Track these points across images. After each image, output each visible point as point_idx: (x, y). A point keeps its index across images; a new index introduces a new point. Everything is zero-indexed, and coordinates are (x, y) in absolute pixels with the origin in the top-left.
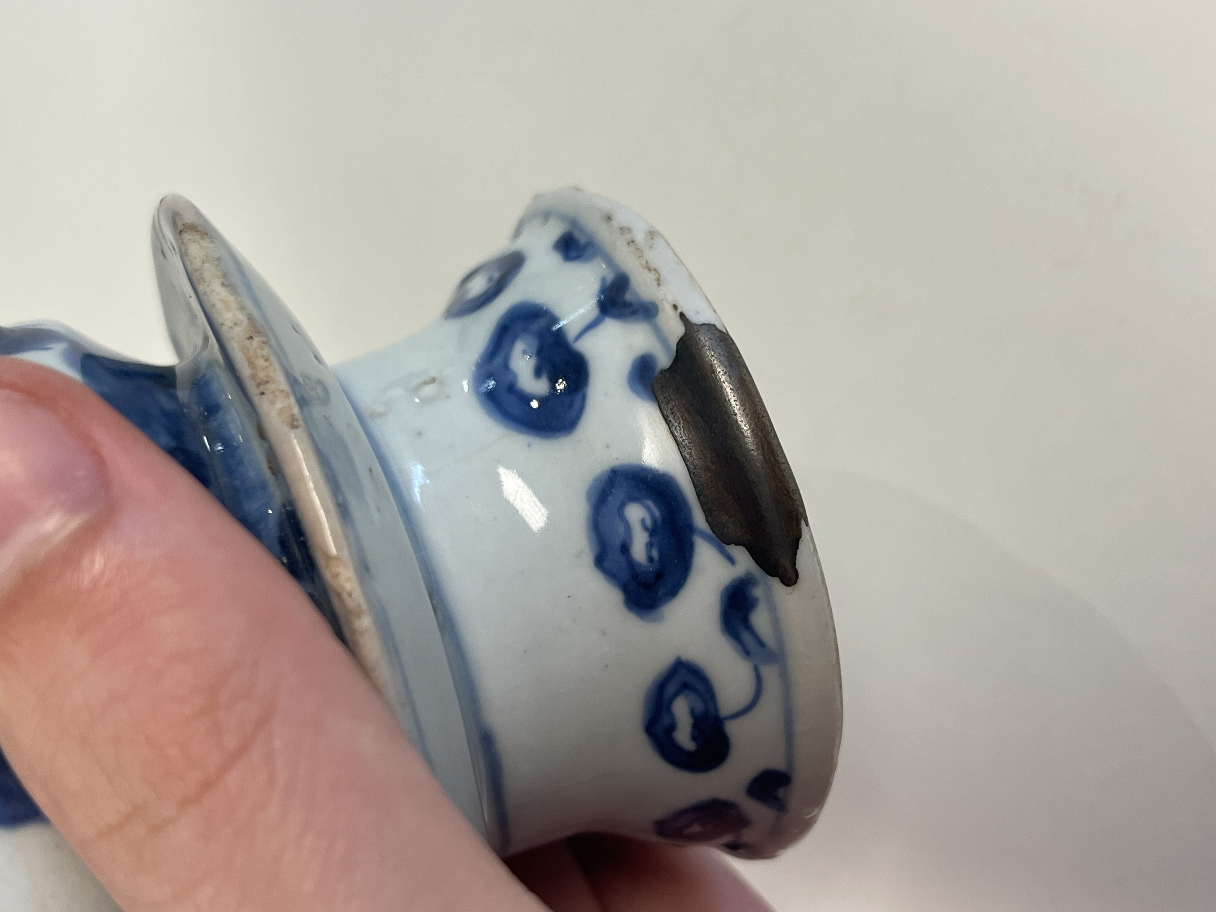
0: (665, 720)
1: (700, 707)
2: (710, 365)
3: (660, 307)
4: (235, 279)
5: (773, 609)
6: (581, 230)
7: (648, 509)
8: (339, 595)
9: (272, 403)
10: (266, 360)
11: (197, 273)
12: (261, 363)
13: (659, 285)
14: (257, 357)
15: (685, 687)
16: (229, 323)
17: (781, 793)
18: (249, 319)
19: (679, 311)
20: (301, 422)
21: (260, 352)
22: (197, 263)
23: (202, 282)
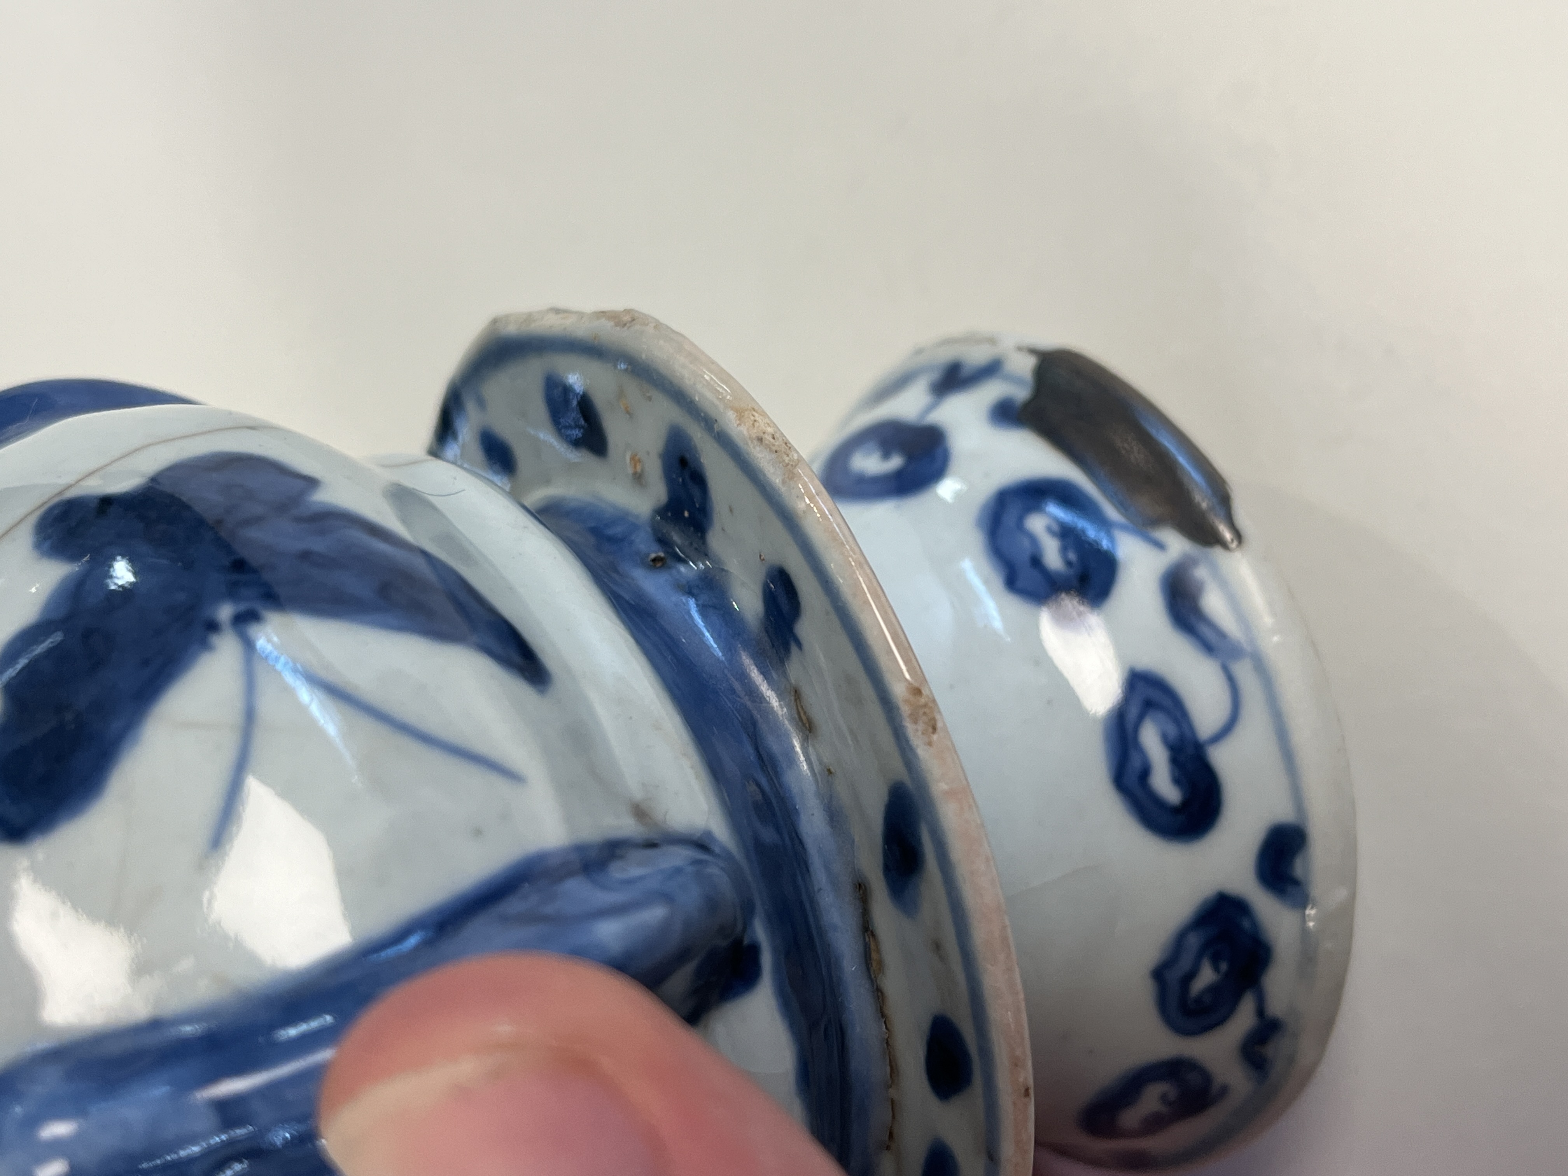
0: (1135, 763)
1: (1172, 731)
3: (1003, 359)
5: (1224, 584)
7: (1050, 515)
13: (995, 345)
15: (1149, 706)
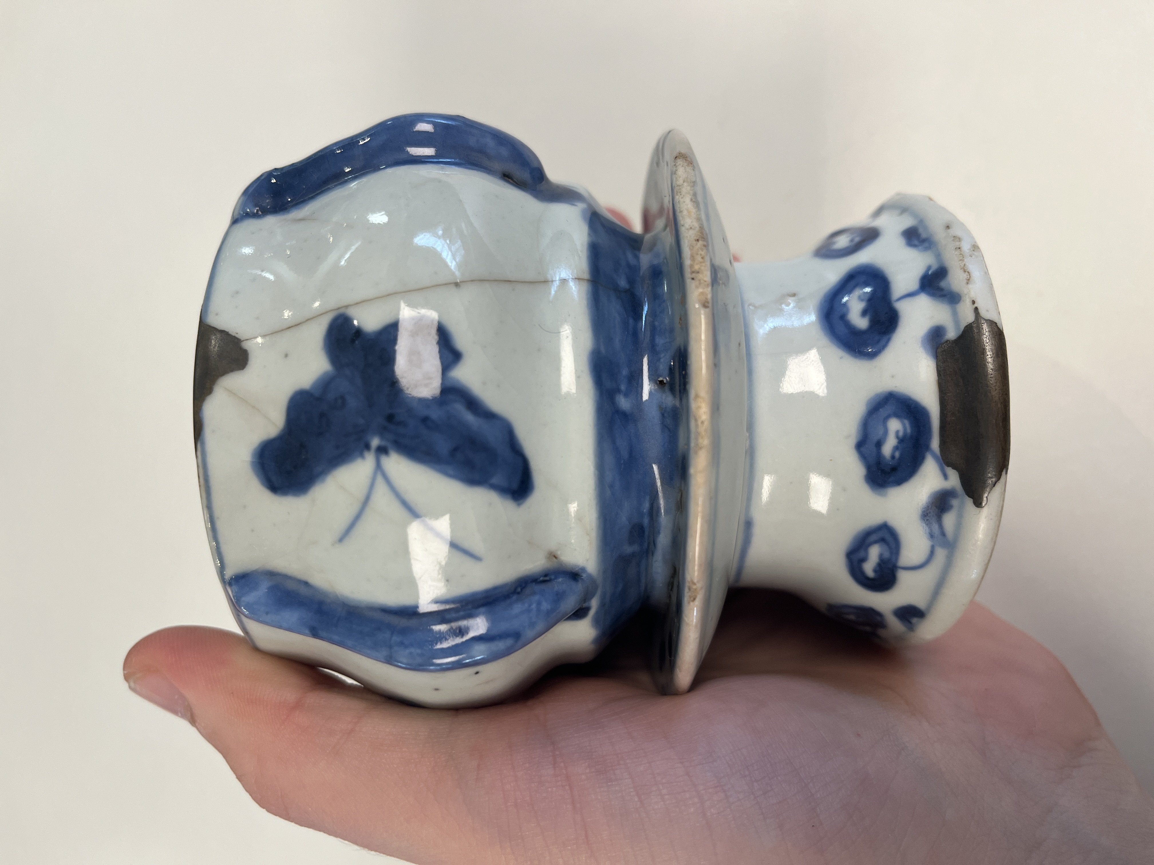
0: (861, 554)
1: (887, 555)
2: (983, 349)
3: (962, 299)
4: (700, 198)
5: (960, 517)
6: (926, 228)
7: (904, 425)
8: (696, 420)
9: (697, 287)
10: (702, 258)
11: (678, 188)
12: (699, 258)
13: (968, 283)
14: (697, 254)
15: (882, 540)
16: (687, 226)
17: (915, 620)
18: (700, 227)
19: (976, 305)
20: (710, 305)
21: (700, 252)
22: (680, 181)
23: (679, 194)
